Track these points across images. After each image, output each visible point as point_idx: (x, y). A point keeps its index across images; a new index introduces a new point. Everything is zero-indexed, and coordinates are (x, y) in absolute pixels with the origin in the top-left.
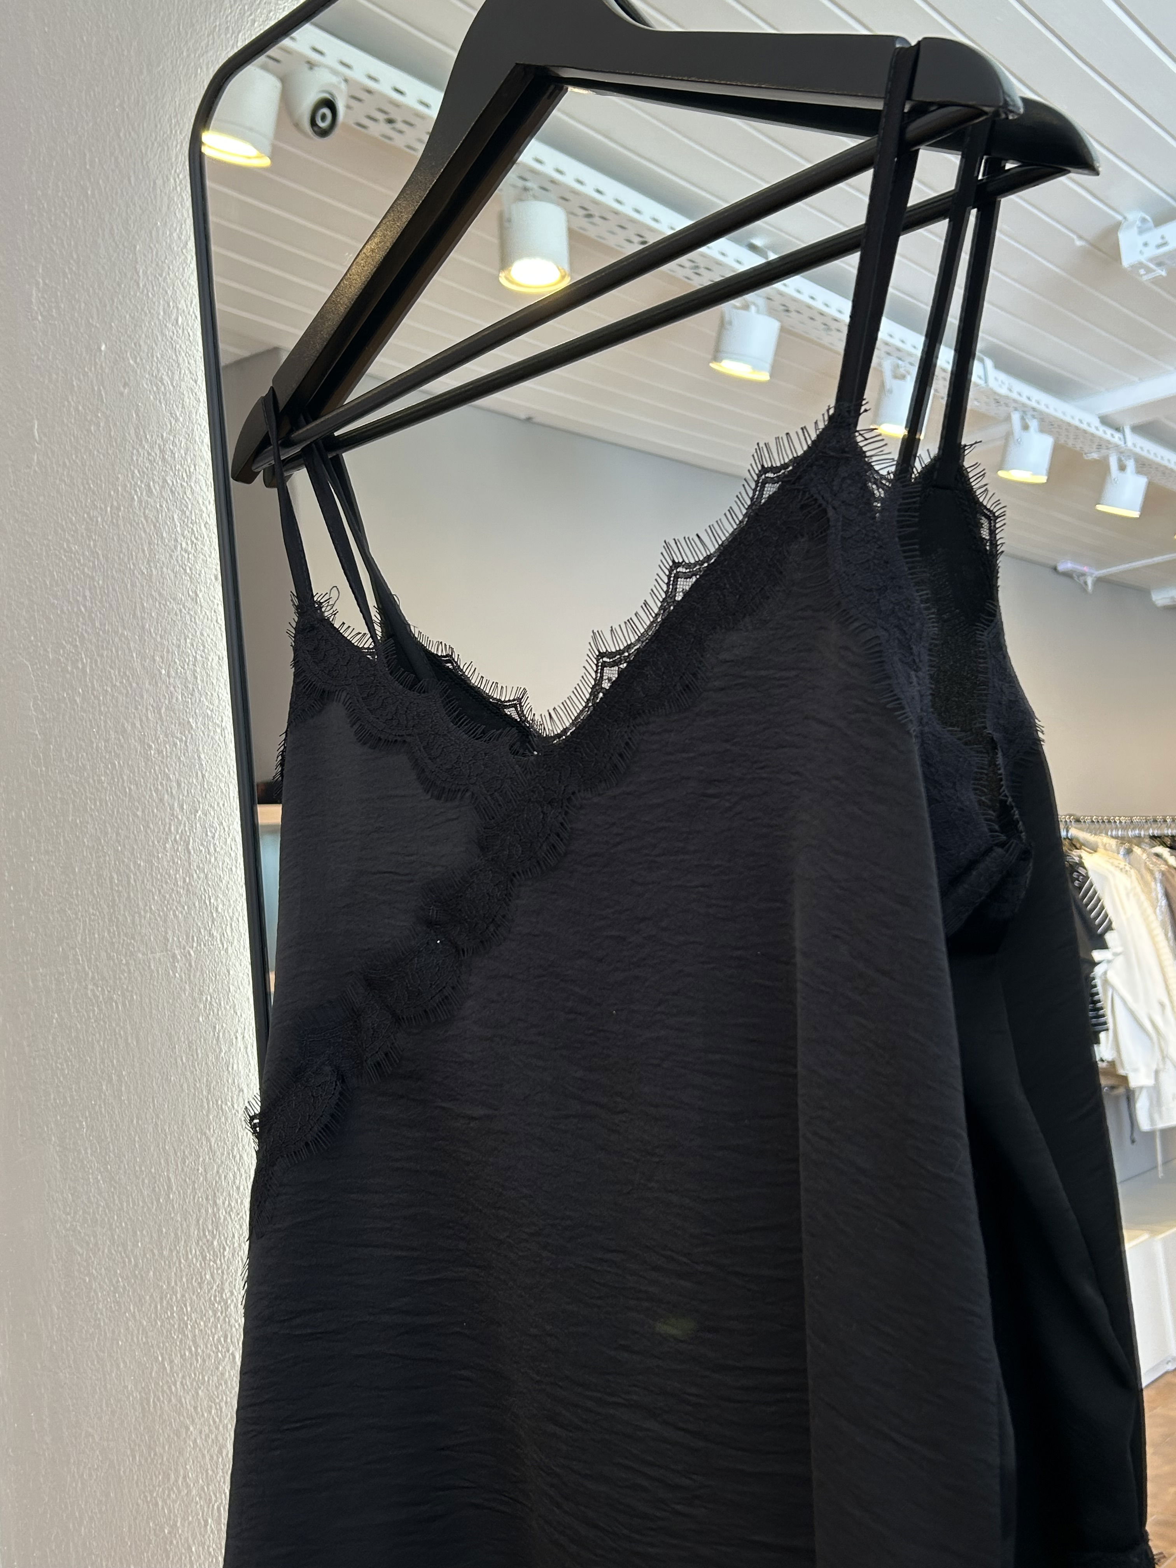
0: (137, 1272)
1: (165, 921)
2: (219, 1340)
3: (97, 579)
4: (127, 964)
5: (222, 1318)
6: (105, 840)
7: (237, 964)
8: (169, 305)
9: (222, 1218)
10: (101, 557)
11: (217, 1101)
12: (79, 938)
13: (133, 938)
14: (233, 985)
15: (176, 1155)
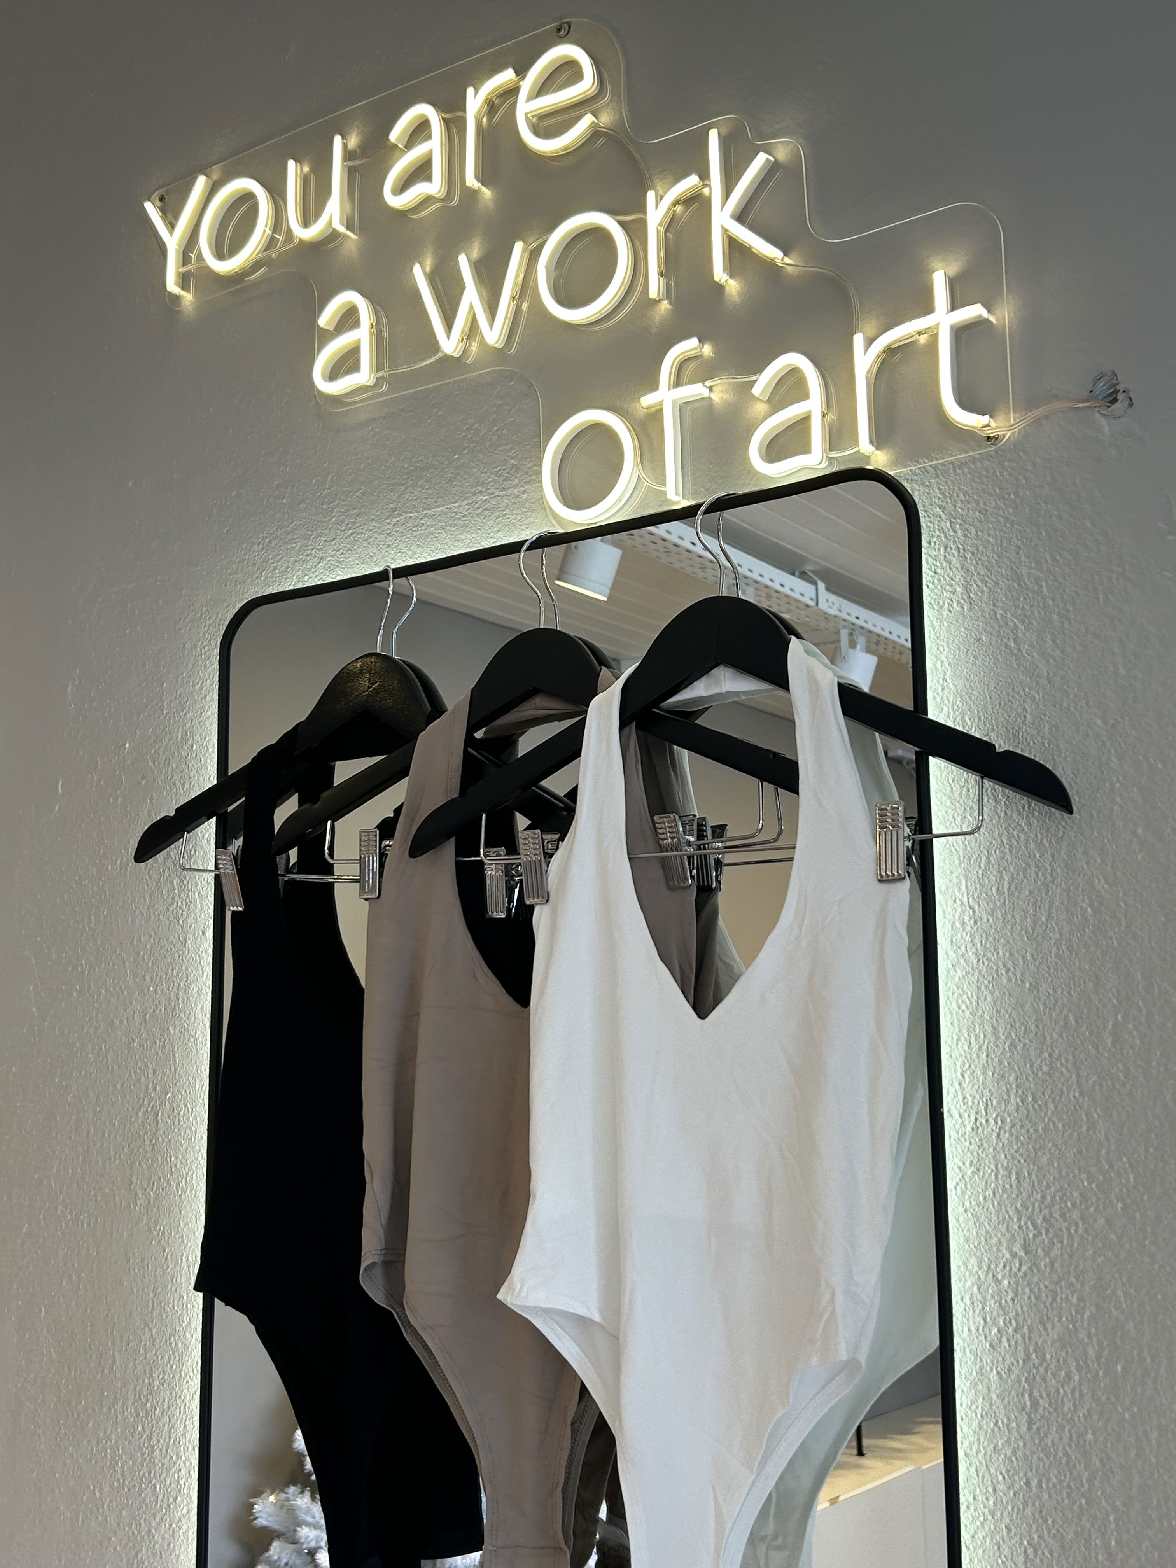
0: (78, 1423)
1: (131, 1168)
2: (144, 1475)
3: (102, 909)
4: (95, 1195)
5: (148, 1459)
6: (86, 1100)
7: (188, 1207)
8: (186, 733)
9: (156, 1388)
10: (108, 894)
11: (161, 1303)
12: (54, 1170)
13: (102, 1176)
14: (183, 1221)
15: (122, 1337)
